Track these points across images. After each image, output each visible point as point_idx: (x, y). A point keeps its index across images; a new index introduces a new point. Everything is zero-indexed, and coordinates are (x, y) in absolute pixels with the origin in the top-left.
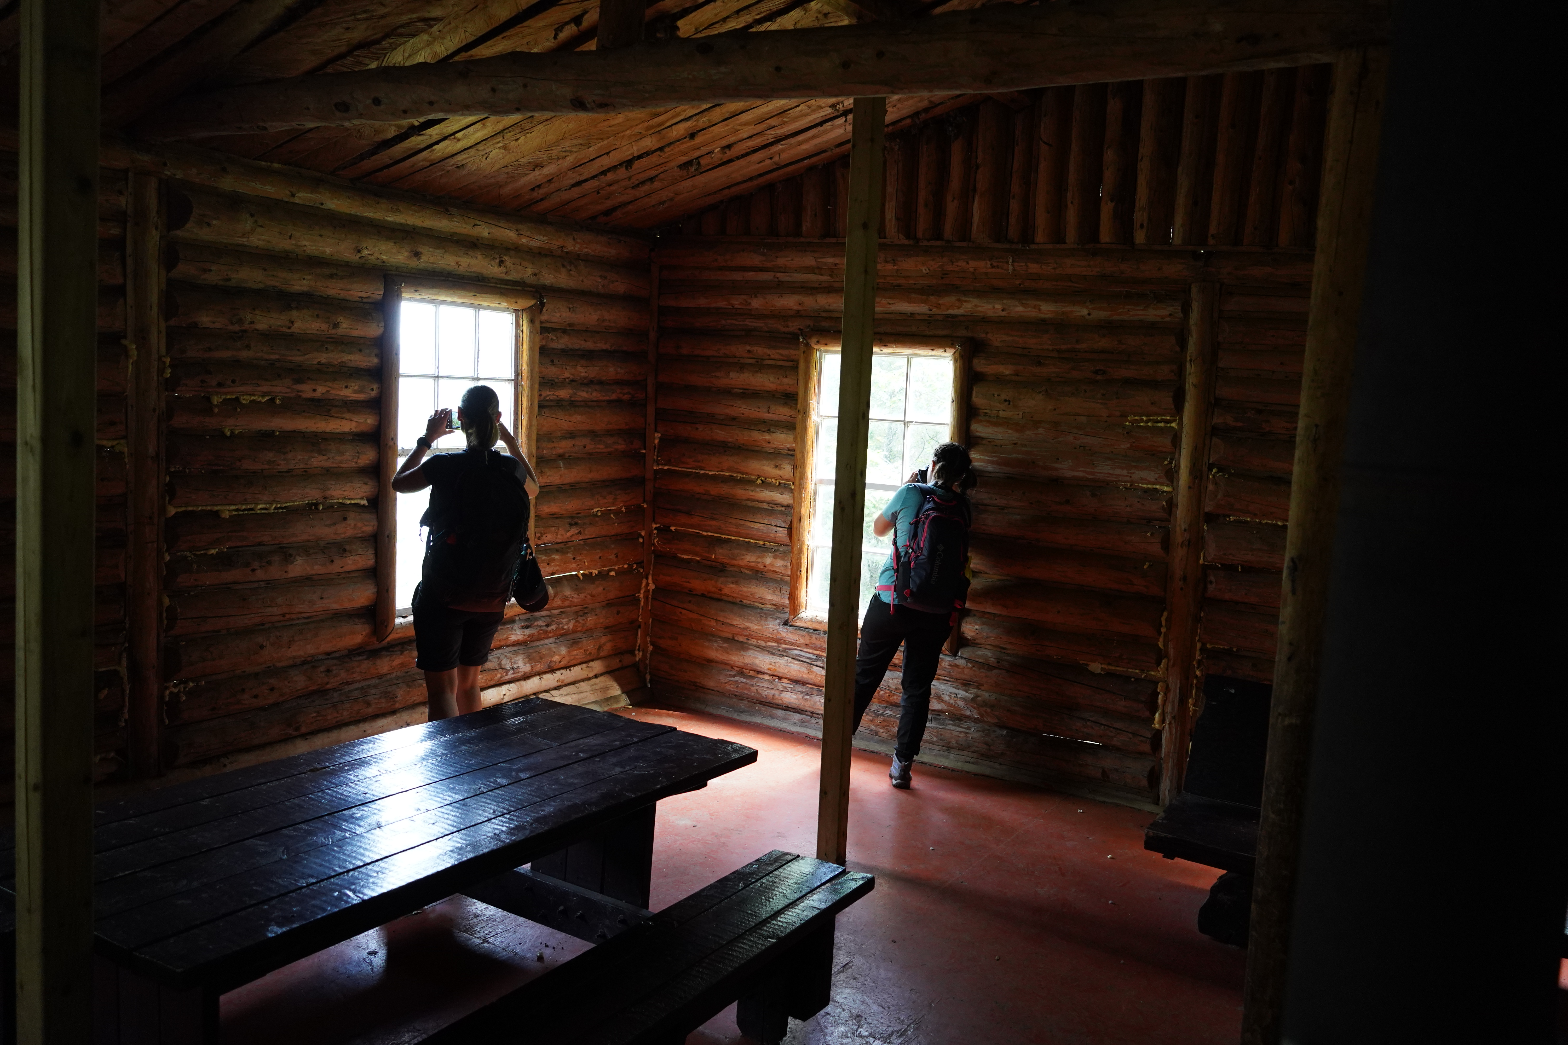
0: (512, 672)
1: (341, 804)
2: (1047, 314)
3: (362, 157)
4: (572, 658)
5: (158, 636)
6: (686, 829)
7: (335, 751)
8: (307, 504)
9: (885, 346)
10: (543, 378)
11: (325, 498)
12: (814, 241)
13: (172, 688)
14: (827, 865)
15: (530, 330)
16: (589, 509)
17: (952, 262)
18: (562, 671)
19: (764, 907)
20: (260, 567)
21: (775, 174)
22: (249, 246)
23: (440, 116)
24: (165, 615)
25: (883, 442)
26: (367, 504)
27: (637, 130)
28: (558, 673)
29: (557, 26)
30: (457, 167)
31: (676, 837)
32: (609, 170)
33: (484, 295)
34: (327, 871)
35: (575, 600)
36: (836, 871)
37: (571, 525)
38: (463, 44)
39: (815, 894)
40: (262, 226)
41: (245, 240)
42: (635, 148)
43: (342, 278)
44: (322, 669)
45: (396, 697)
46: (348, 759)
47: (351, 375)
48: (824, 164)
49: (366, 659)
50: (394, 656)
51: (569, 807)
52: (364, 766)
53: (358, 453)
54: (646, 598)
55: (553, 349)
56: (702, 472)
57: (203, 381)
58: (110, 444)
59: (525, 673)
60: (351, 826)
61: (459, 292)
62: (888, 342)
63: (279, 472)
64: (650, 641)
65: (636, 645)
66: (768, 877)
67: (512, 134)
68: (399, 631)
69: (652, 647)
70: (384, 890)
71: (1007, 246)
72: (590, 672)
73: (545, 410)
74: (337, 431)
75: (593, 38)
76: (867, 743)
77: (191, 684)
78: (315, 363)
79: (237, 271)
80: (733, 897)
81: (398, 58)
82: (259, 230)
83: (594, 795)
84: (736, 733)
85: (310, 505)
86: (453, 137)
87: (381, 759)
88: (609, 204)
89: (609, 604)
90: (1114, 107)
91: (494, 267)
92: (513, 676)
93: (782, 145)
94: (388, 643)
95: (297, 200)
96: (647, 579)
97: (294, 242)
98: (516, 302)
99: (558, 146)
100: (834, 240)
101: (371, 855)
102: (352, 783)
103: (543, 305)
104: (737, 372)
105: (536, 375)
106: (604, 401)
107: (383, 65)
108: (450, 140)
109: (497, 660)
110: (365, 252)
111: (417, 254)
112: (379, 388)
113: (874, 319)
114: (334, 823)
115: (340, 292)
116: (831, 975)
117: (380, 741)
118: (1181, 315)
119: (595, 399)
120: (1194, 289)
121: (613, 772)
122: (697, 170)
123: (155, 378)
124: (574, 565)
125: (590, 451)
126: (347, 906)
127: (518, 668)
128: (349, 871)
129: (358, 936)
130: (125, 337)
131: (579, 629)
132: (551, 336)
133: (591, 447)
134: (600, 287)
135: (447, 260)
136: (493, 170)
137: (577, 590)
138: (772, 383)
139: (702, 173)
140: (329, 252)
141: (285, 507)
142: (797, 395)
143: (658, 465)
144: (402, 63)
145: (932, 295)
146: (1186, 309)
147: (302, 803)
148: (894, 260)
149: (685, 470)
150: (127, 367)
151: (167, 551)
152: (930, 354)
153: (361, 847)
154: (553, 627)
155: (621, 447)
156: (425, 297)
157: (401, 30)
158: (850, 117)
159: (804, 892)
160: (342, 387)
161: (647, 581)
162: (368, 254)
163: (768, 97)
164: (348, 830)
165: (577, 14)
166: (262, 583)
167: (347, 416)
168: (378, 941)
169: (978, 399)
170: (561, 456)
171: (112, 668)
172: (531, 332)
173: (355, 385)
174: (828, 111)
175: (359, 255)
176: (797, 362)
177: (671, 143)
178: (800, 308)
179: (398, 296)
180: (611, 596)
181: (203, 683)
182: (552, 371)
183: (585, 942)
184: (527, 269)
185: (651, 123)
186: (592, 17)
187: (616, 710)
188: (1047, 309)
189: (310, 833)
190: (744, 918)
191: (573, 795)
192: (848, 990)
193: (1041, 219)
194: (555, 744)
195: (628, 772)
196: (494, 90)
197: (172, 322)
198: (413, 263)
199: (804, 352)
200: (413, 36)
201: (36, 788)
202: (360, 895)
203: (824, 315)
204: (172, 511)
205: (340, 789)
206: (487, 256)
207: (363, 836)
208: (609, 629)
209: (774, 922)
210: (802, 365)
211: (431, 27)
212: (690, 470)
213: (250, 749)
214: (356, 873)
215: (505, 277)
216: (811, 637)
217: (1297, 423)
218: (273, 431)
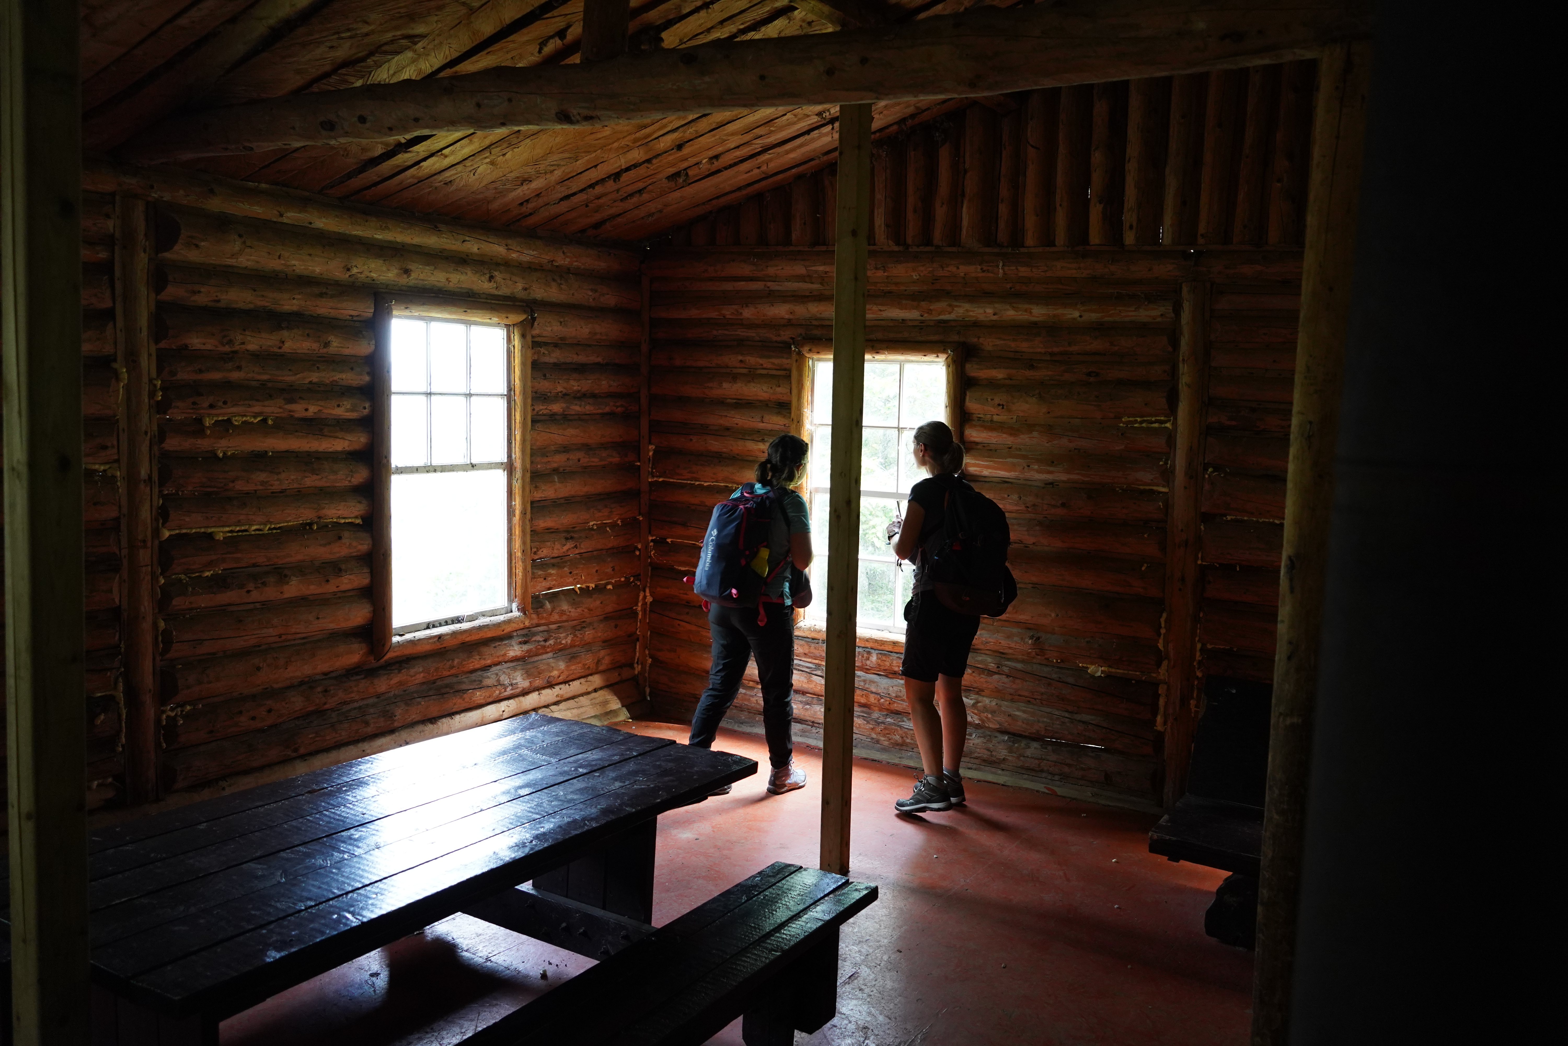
0: (510, 688)
1: (339, 825)
2: (1037, 317)
3: (350, 176)
4: (571, 672)
5: (154, 659)
6: (689, 842)
7: (332, 772)
8: (301, 524)
9: (877, 353)
10: (536, 392)
11: (319, 518)
12: (805, 250)
13: (169, 711)
14: (830, 876)
15: (522, 345)
16: (585, 523)
17: (943, 268)
18: (561, 686)
19: (767, 920)
20: (255, 588)
21: (764, 183)
22: (237, 267)
23: (426, 132)
24: (160, 638)
25: (878, 449)
26: (361, 523)
27: (623, 142)
28: (557, 688)
29: (541, 40)
30: (445, 184)
31: (678, 850)
32: (597, 183)
33: (475, 311)
34: (325, 893)
35: (573, 614)
36: (839, 882)
37: (567, 539)
38: (448, 60)
39: (818, 905)
40: (251, 247)
41: (234, 260)
42: (623, 161)
43: (332, 296)
44: (319, 689)
45: (395, 716)
46: (346, 779)
47: (343, 394)
48: (812, 172)
49: (364, 679)
50: (392, 675)
51: (569, 823)
52: (362, 786)
53: (351, 471)
54: (644, 610)
55: (546, 363)
56: (697, 483)
57: (194, 403)
58: (102, 468)
59: (524, 689)
60: (350, 847)
61: (449, 308)
62: (880, 349)
63: (273, 493)
64: (649, 654)
65: (635, 658)
66: (770, 890)
67: (499, 149)
68: (395, 650)
69: (651, 660)
70: (384, 912)
71: (996, 250)
72: (588, 686)
73: (538, 424)
74: (330, 450)
75: (578, 52)
76: (869, 751)
77: (188, 708)
78: (306, 382)
79: (227, 292)
80: (737, 910)
81: (383, 75)
82: (248, 250)
83: (593, 811)
84: (737, 744)
85: (304, 525)
86: (440, 153)
87: (379, 779)
88: (598, 217)
89: (607, 618)
90: (1100, 109)
91: (484, 282)
92: (512, 692)
93: (770, 154)
94: (386, 662)
95: (285, 220)
96: (644, 591)
97: (283, 262)
98: (507, 317)
99: (546, 160)
100: (823, 248)
101: (370, 876)
102: (350, 804)
103: (534, 319)
104: (730, 382)
105: (529, 390)
106: (598, 414)
107: (368, 83)
108: (437, 156)
109: (495, 676)
110: (355, 271)
111: (407, 272)
112: (371, 406)
113: (865, 326)
114: (332, 845)
115: (330, 310)
116: (836, 987)
117: (378, 761)
118: (1173, 315)
119: (588, 413)
120: (1185, 289)
121: (612, 786)
122: (684, 181)
123: (146, 400)
124: (571, 580)
125: (585, 465)
126: (346, 928)
127: (516, 684)
128: (347, 893)
129: (360, 958)
130: (115, 360)
131: (577, 643)
132: (542, 350)
133: (585, 461)
134: (591, 300)
135: (437, 277)
136: (482, 185)
137: (574, 604)
138: (766, 392)
139: (690, 184)
140: (318, 271)
141: (279, 527)
142: (790, 404)
143: (653, 477)
144: (387, 80)
145: (923, 301)
146: (1177, 309)
147: (299, 825)
148: (884, 267)
149: (680, 481)
150: (118, 390)
151: (161, 574)
152: (922, 360)
153: (360, 868)
154: (551, 642)
155: (616, 459)
156: (416, 314)
157: (384, 48)
158: (837, 125)
159: (807, 904)
160: (334, 407)
161: (645, 594)
162: (358, 272)
163: (753, 105)
164: (346, 852)
165: (562, 28)
166: (256, 604)
167: (340, 434)
168: (381, 962)
169: (972, 405)
170: (556, 471)
171: (108, 693)
172: (522, 347)
173: (347, 404)
174: (815, 119)
175: (349, 273)
176: (790, 370)
177: (659, 155)
178: (791, 317)
179: (389, 314)
180: (609, 609)
181: (201, 706)
182: (545, 385)
183: (589, 959)
184: (517, 284)
185: (638, 135)
186: (576, 31)
187: (616, 724)
188: (1038, 312)
189: (308, 855)
190: (747, 932)
191: (572, 811)
192: (854, 1002)
193: (1030, 222)
194: (553, 760)
195: (628, 786)
196: (478, 105)
197: (163, 344)
198: (404, 280)
199: (797, 361)
200: (397, 53)
201: (29, 817)
202: (358, 917)
203: (815, 323)
204: (166, 534)
205: (338, 810)
206: (477, 272)
207: (362, 858)
208: (608, 643)
209: (778, 935)
210: (794, 374)
211: (415, 43)
212: (685, 482)
213: (248, 772)
214: (355, 895)
215: (496, 293)
216: (810, 647)
217: (1290, 420)
218: (266, 451)
